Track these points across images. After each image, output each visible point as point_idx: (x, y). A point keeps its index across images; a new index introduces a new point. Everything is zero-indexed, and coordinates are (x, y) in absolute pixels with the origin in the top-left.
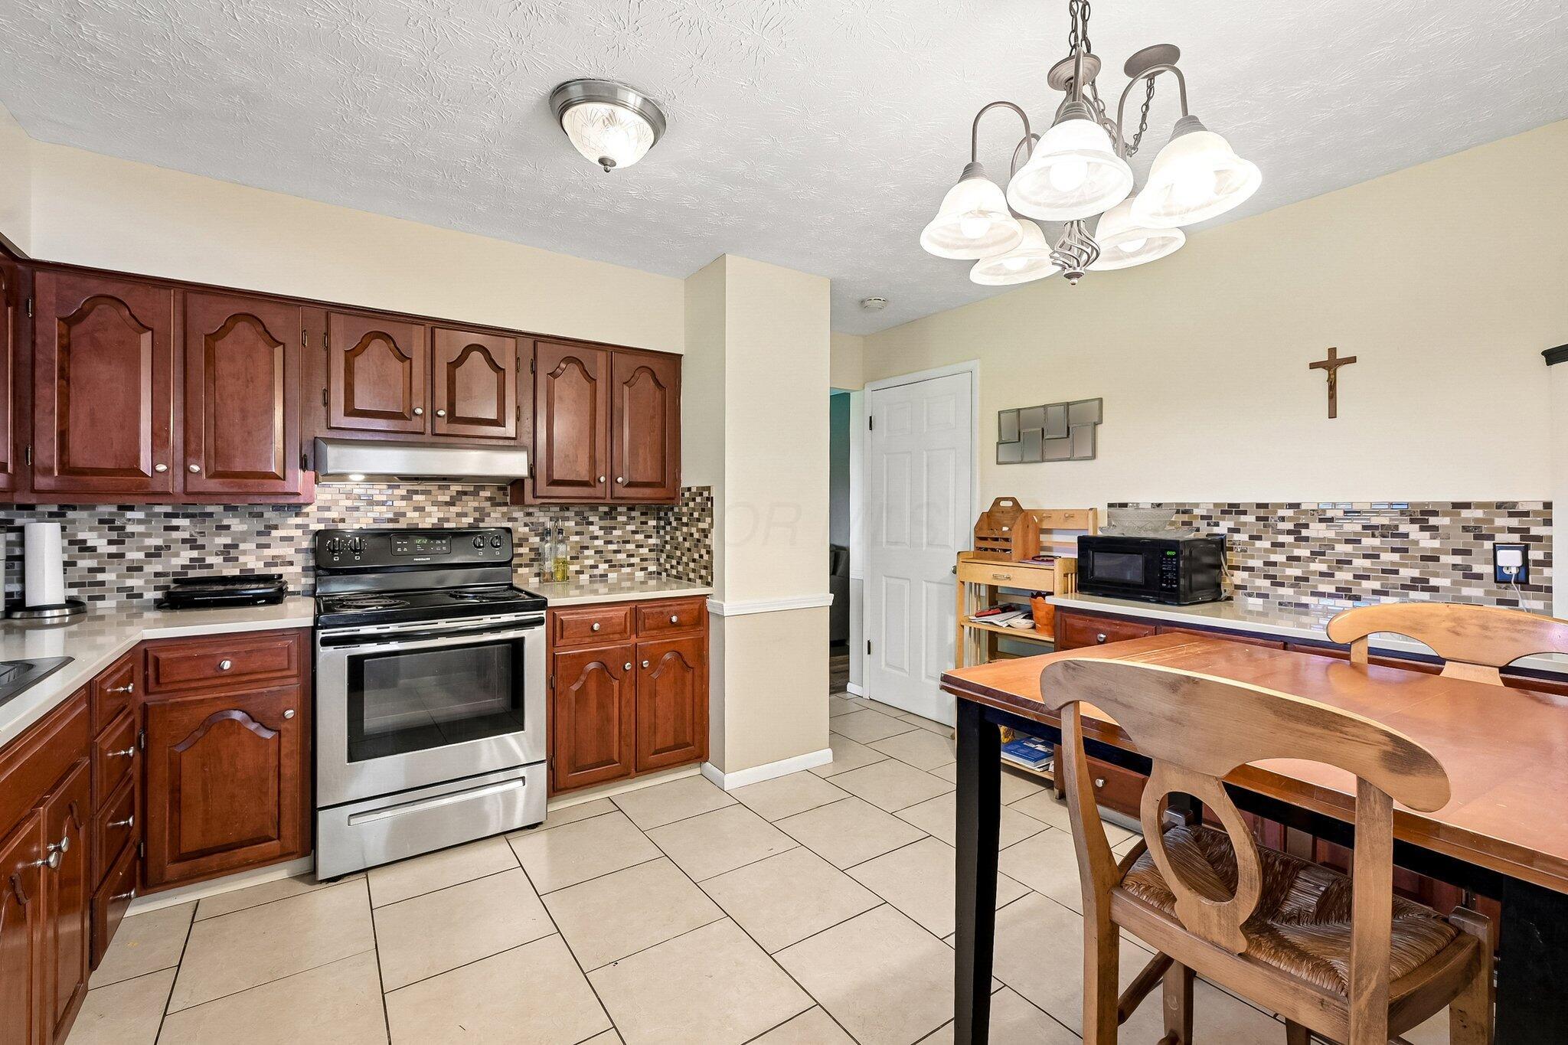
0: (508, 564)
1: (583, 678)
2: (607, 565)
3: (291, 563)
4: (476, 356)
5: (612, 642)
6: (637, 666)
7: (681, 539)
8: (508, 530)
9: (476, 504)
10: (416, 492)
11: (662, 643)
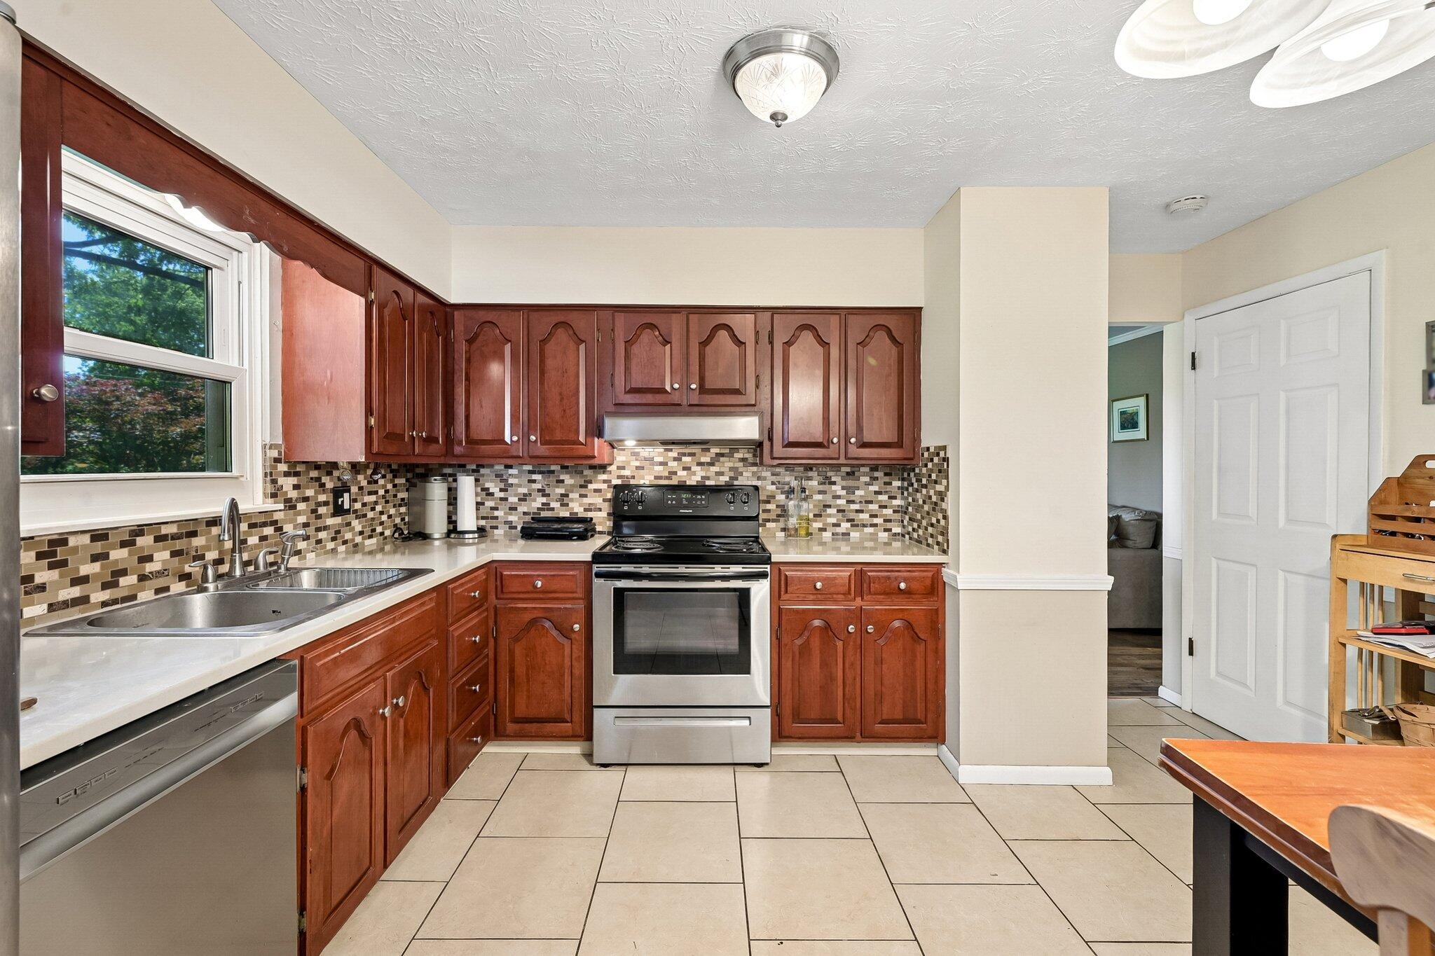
0: (756, 518)
1: (806, 634)
2: (849, 524)
3: (600, 510)
4: (723, 334)
5: (836, 602)
6: (862, 630)
7: (921, 502)
8: (756, 488)
9: (731, 465)
10: (684, 454)
11: (889, 609)
